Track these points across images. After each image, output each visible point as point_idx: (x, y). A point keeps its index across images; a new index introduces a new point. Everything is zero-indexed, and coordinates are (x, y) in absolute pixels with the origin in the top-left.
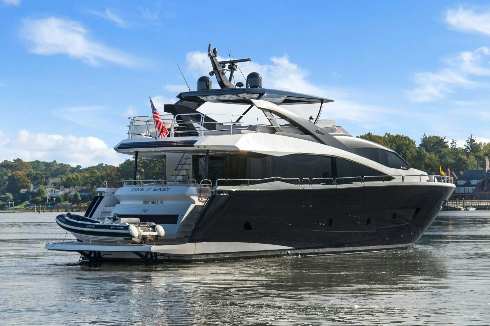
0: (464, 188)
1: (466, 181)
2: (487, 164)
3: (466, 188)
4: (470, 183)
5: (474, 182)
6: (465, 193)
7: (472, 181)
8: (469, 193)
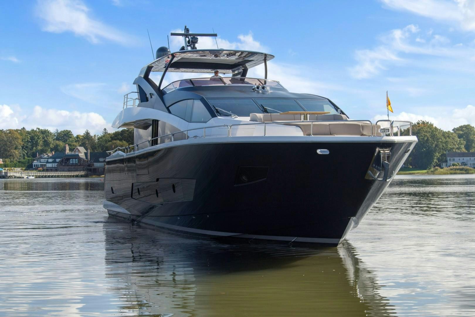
0: (52, 164)
1: (53, 160)
2: (67, 149)
3: (53, 164)
4: (56, 161)
5: (58, 160)
6: (52, 167)
7: (57, 159)
8: (55, 167)
